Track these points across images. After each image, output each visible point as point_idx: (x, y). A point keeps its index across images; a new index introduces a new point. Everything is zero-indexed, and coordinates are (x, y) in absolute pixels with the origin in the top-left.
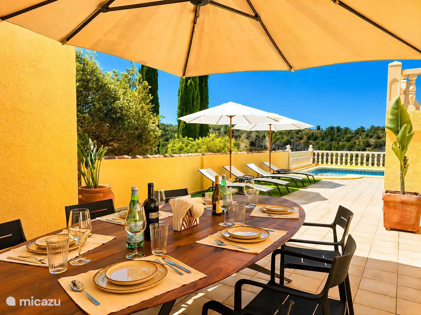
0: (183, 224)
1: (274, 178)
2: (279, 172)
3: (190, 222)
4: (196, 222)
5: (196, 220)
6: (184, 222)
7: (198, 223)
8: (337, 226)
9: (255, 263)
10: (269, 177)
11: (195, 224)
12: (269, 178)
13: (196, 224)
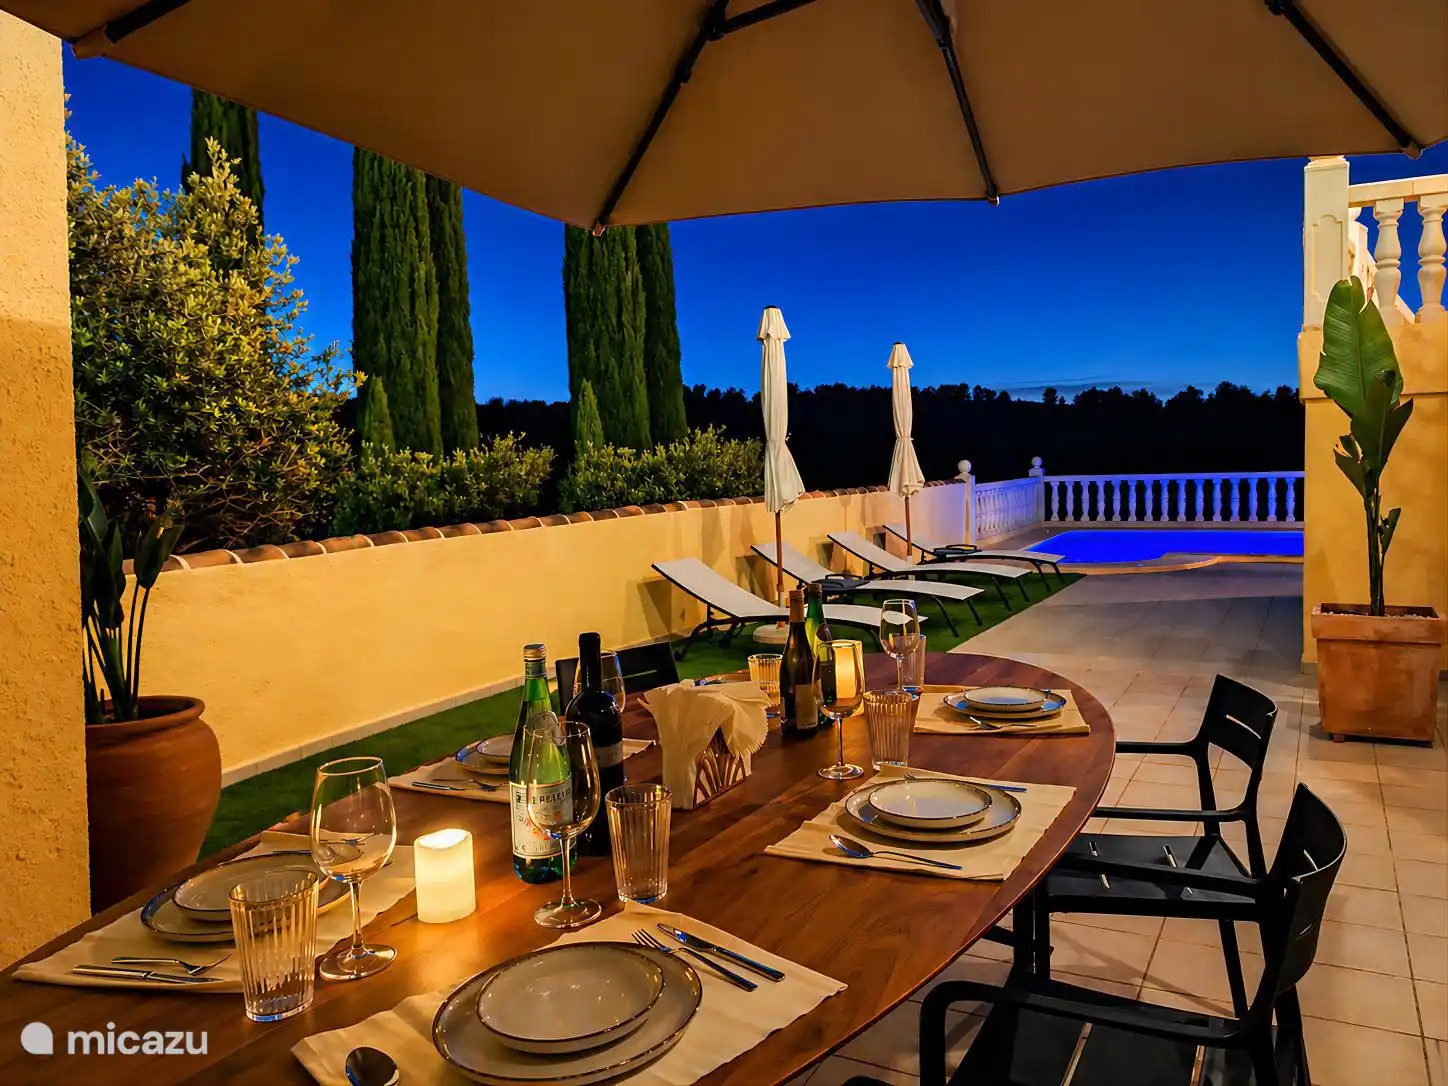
0: (699, 784)
1: (925, 579)
2: (940, 556)
3: (721, 775)
4: (740, 770)
5: (741, 763)
6: (703, 773)
7: (748, 772)
8: (1213, 749)
9: (998, 924)
10: (910, 576)
11: (739, 777)
12: (907, 579)
13: (742, 777)
